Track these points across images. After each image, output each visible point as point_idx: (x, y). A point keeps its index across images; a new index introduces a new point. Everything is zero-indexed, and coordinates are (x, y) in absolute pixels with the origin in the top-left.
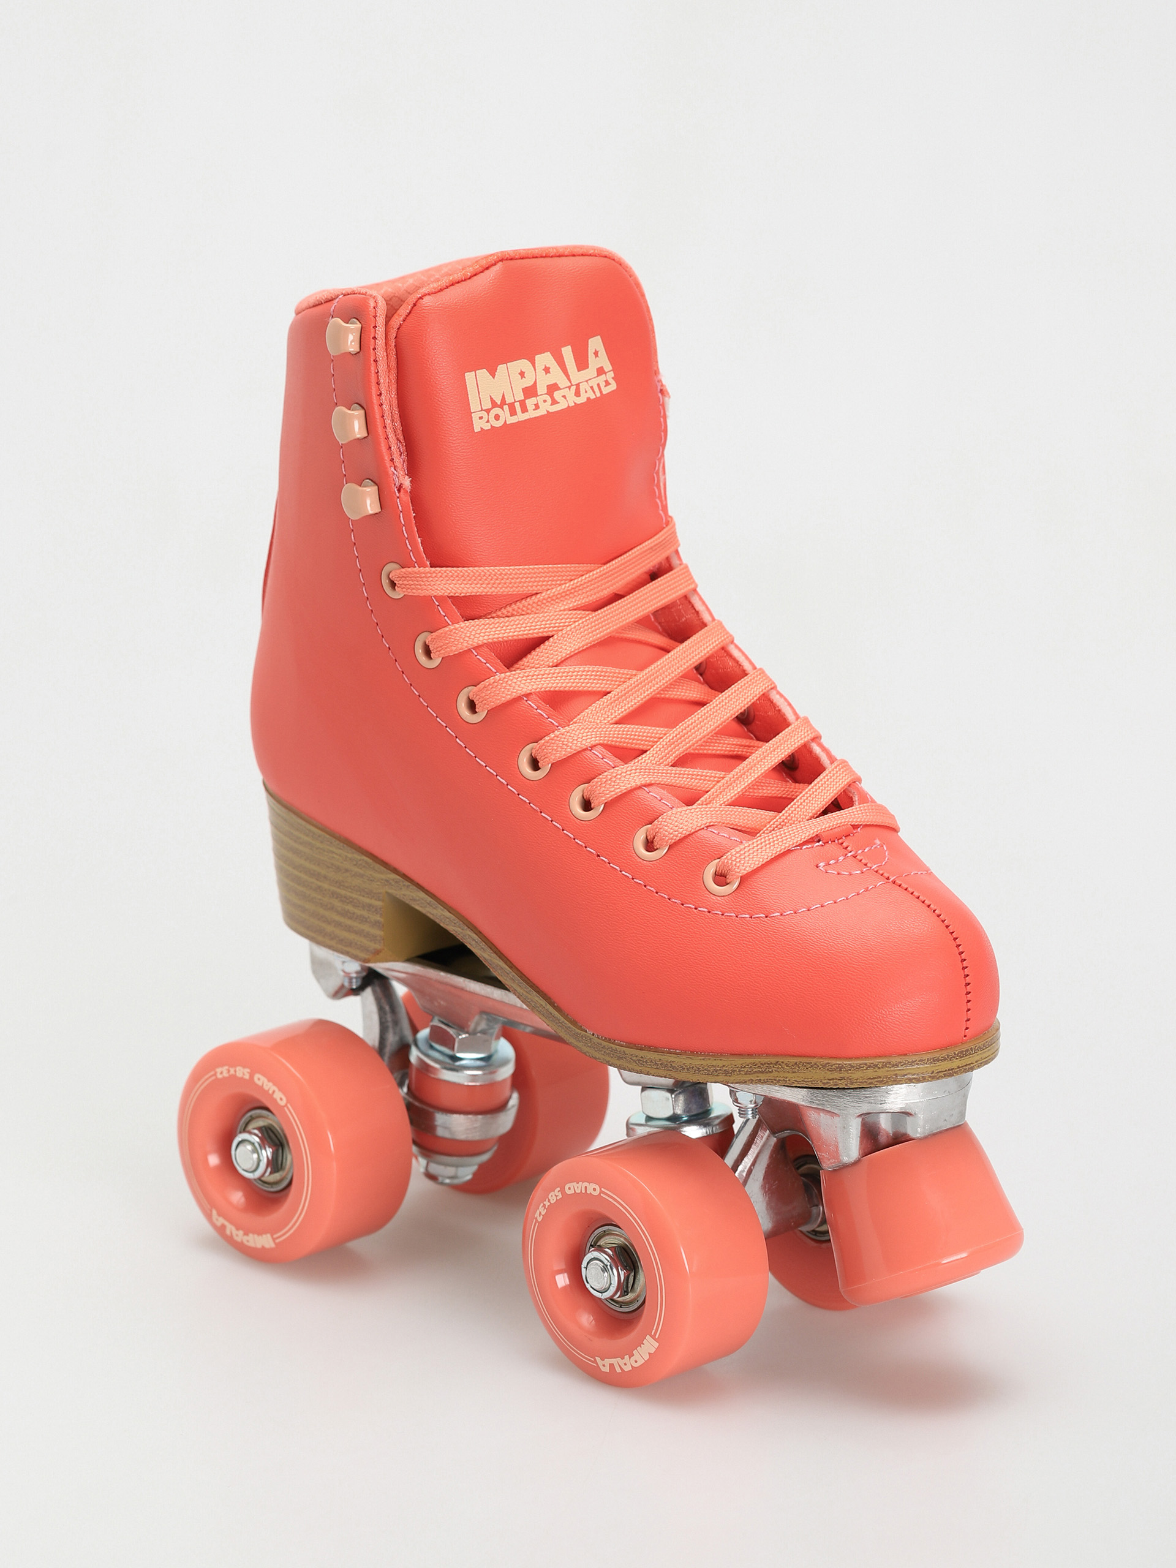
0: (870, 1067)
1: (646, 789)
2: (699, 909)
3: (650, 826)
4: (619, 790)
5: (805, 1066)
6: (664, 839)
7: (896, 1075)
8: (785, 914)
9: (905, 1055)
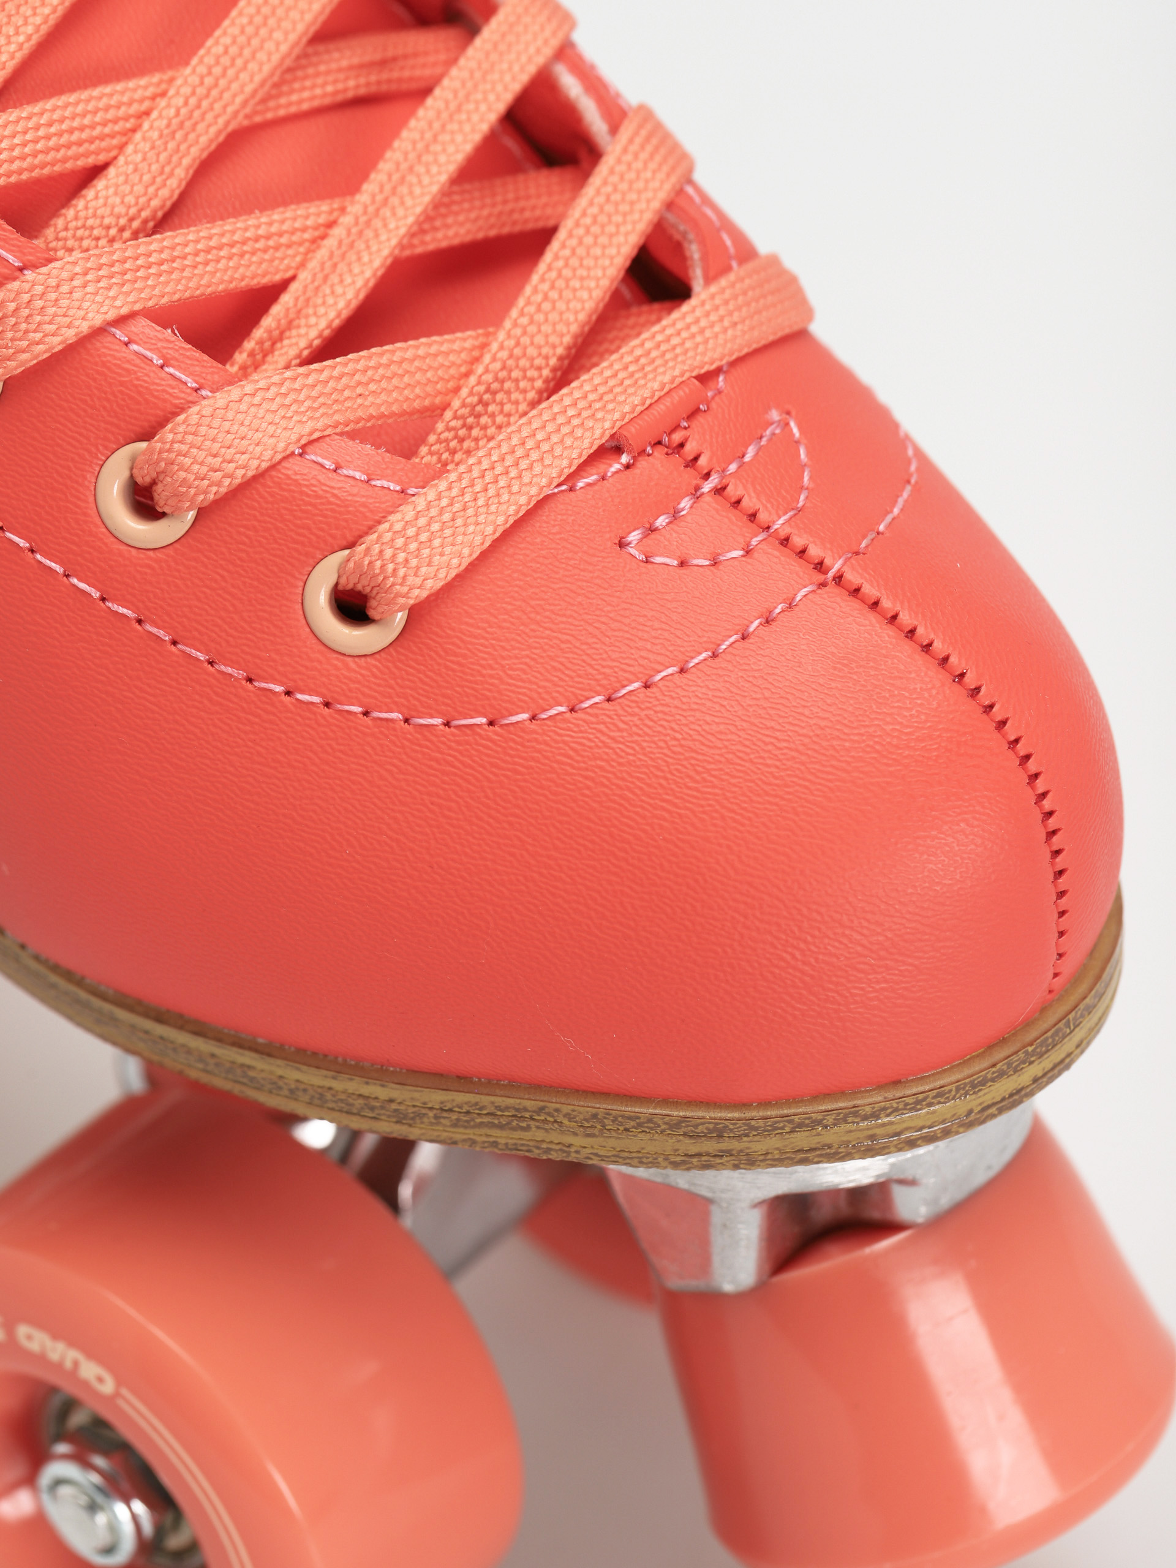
0: (800, 1125)
1: (118, 333)
2: (299, 696)
3: (143, 445)
4: (41, 347)
5: (621, 1124)
6: (182, 494)
7: (872, 1137)
8: (544, 716)
9: (896, 1083)
